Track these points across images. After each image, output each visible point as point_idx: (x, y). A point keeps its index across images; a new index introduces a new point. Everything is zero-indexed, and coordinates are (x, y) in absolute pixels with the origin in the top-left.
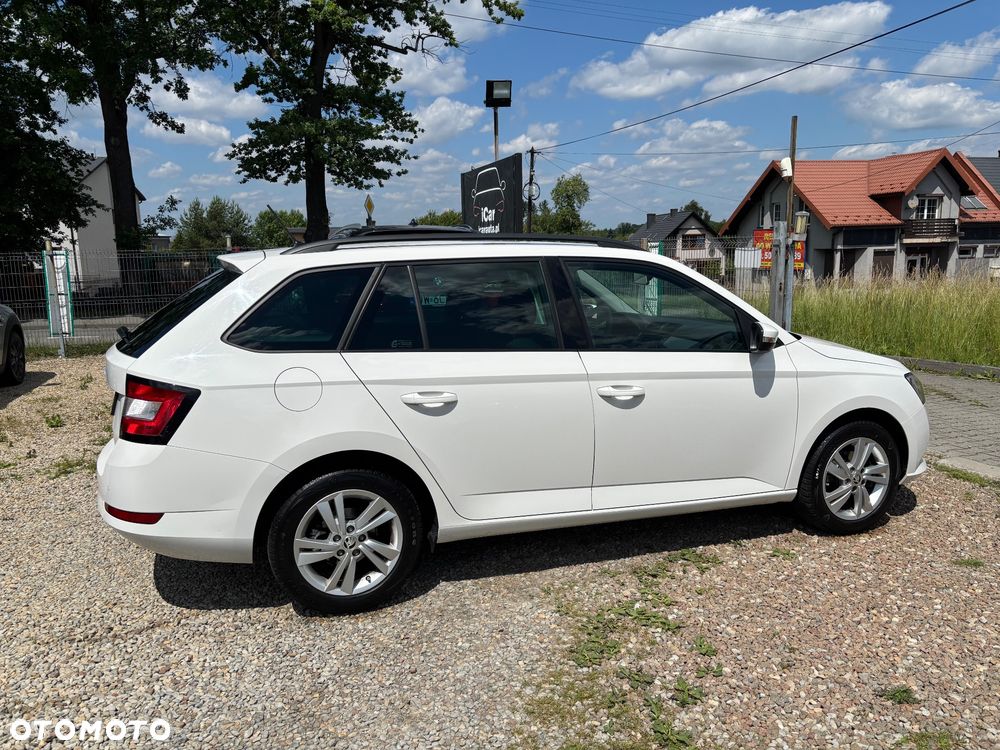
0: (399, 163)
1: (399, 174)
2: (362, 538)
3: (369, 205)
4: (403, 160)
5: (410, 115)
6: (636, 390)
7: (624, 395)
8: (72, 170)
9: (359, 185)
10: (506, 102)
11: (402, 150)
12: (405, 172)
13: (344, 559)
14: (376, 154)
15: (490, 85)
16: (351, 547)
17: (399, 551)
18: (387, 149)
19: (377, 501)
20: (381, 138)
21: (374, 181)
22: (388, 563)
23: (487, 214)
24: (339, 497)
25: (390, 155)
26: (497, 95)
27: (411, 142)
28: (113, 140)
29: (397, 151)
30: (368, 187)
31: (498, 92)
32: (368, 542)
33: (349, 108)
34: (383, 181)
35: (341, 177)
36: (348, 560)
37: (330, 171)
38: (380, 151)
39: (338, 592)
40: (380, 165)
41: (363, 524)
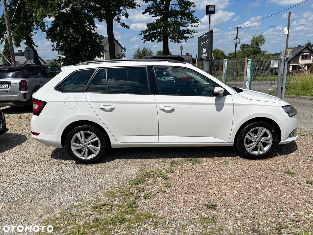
0: (191, 34)
1: (191, 38)
2: (89, 144)
3: (182, 48)
4: (192, 33)
5: (197, 17)
6: (172, 107)
7: (168, 109)
8: (99, 41)
9: (178, 42)
10: (213, 12)
11: (192, 30)
12: (193, 37)
13: (84, 149)
15: (208, 7)
16: (86, 146)
17: (100, 149)
18: (188, 30)
19: (93, 135)
20: (185, 26)
21: (184, 40)
22: (97, 152)
23: (204, 50)
24: (82, 132)
25: (189, 32)
26: (210, 10)
27: (197, 26)
28: (109, 32)
29: (191, 30)
30: (181, 42)
31: (210, 9)
32: (91, 146)
33: (177, 17)
34: (187, 40)
35: (173, 39)
36: (85, 150)
37: (170, 38)
38: (185, 31)
39: (83, 158)
40: (186, 35)
41: (89, 140)
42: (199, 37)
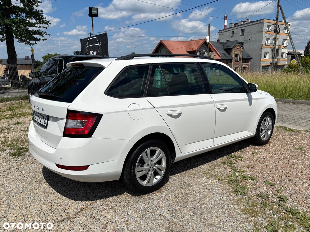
0: (43, 36)
1: (43, 40)
2: (155, 164)
3: (32, 50)
4: (44, 35)
6: (225, 106)
7: (223, 108)
9: (28, 43)
10: (96, 15)
12: (46, 39)
14: (34, 32)
15: (91, 9)
16: (152, 168)
17: (165, 167)
18: (38, 31)
19: (159, 150)
20: (35, 27)
21: (33, 42)
22: (162, 172)
23: (93, 53)
24: (148, 150)
25: (39, 33)
26: (93, 12)
27: (46, 28)
29: (42, 32)
32: (157, 165)
33: (21, 15)
34: (37, 42)
35: (22, 40)
36: (151, 173)
37: (16, 38)
38: (35, 31)
39: (149, 185)
40: (35, 36)
41: (155, 159)
42: (81, 40)
